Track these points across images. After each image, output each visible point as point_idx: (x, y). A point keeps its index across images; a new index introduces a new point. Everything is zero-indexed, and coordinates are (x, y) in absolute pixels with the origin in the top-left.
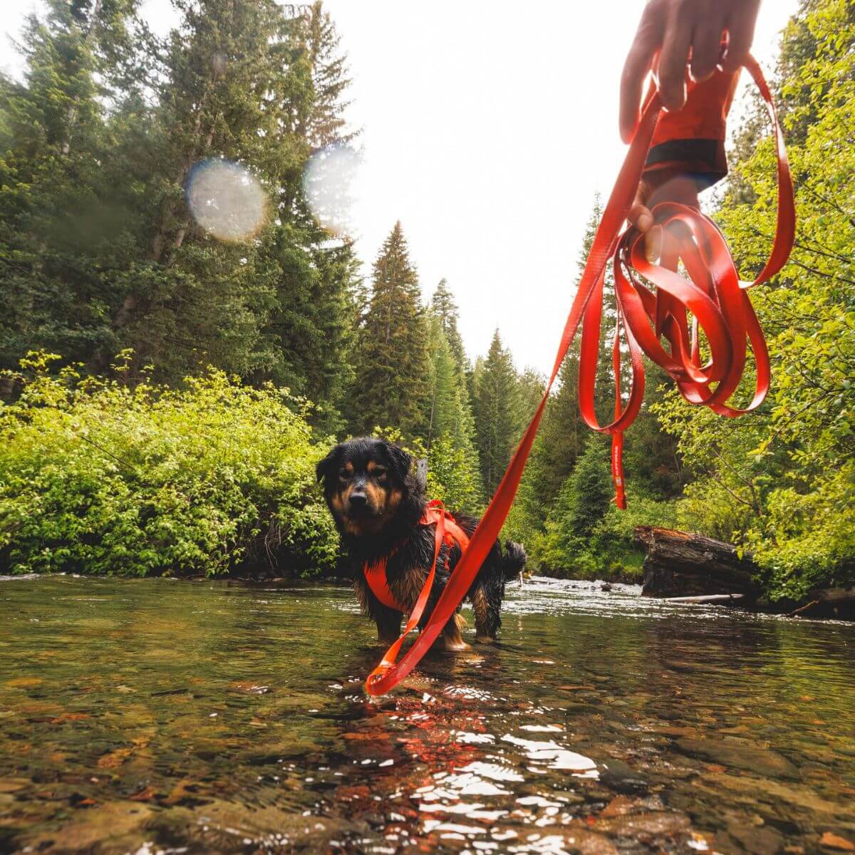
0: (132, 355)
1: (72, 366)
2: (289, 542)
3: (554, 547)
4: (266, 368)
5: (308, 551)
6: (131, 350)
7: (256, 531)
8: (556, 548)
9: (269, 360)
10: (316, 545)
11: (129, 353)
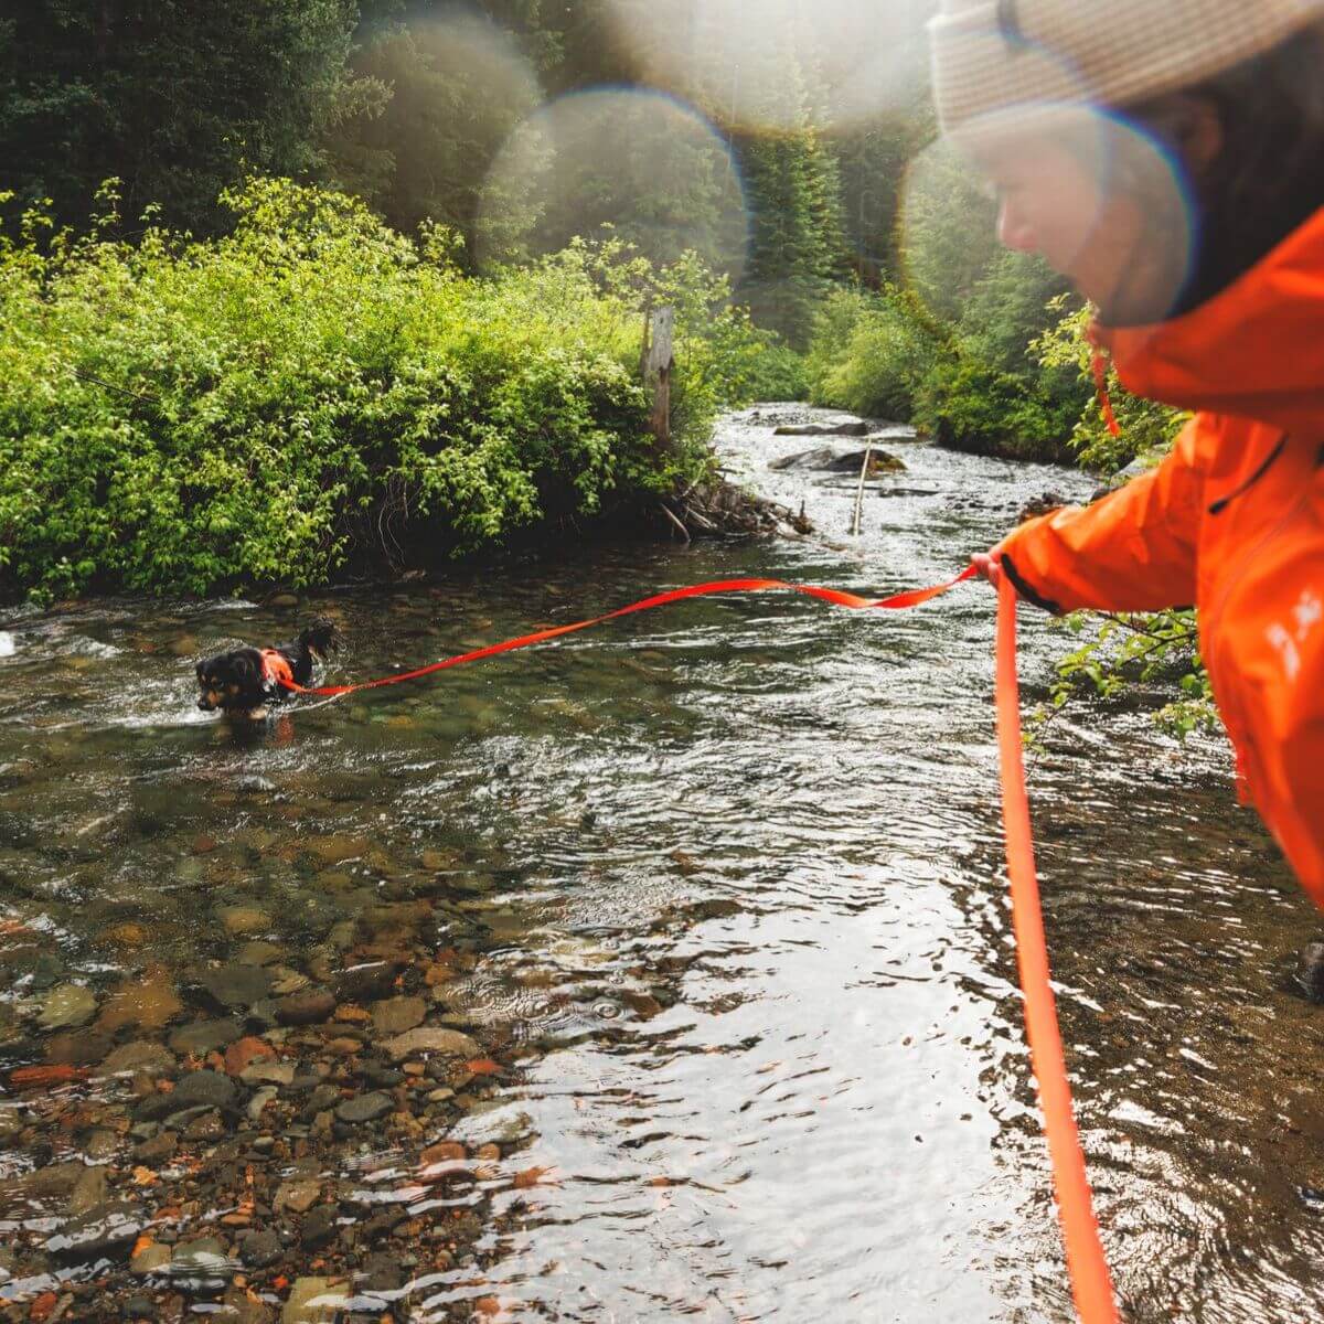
0: (118, 189)
1: (35, 208)
2: (421, 512)
3: (964, 391)
4: (373, 111)
5: (456, 523)
6: (116, 180)
7: (365, 501)
8: (969, 392)
9: (374, 96)
10: (466, 513)
11: (112, 186)
